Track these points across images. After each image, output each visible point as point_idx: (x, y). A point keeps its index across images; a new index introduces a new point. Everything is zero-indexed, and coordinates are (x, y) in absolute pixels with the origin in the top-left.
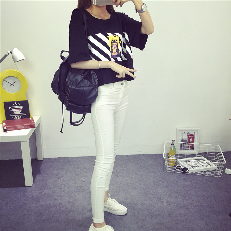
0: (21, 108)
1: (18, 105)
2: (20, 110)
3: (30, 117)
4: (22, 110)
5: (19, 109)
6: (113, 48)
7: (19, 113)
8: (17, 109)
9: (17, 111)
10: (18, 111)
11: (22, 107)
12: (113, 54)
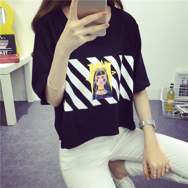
0: (7, 43)
1: (3, 39)
2: (6, 44)
3: (16, 53)
4: (8, 44)
5: (4, 43)
6: (98, 84)
7: (4, 48)
8: (2, 44)
9: (2, 45)
10: (4, 46)
11: (7, 41)
12: (98, 93)
